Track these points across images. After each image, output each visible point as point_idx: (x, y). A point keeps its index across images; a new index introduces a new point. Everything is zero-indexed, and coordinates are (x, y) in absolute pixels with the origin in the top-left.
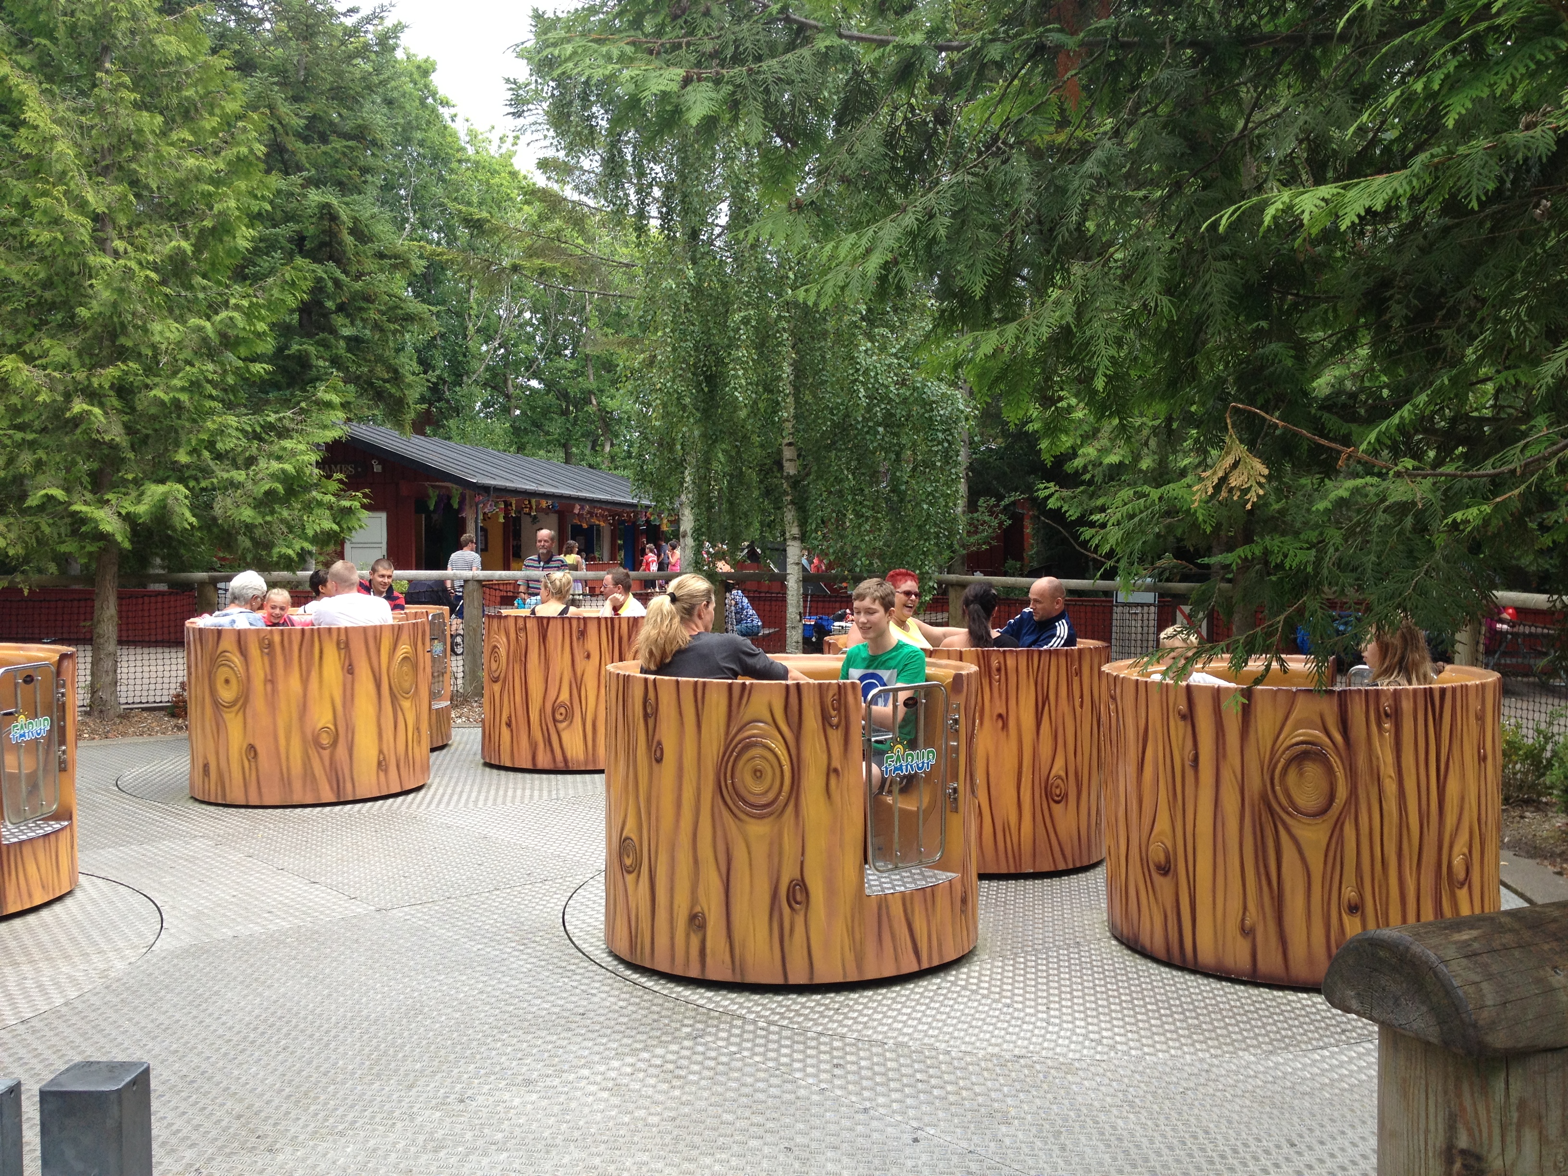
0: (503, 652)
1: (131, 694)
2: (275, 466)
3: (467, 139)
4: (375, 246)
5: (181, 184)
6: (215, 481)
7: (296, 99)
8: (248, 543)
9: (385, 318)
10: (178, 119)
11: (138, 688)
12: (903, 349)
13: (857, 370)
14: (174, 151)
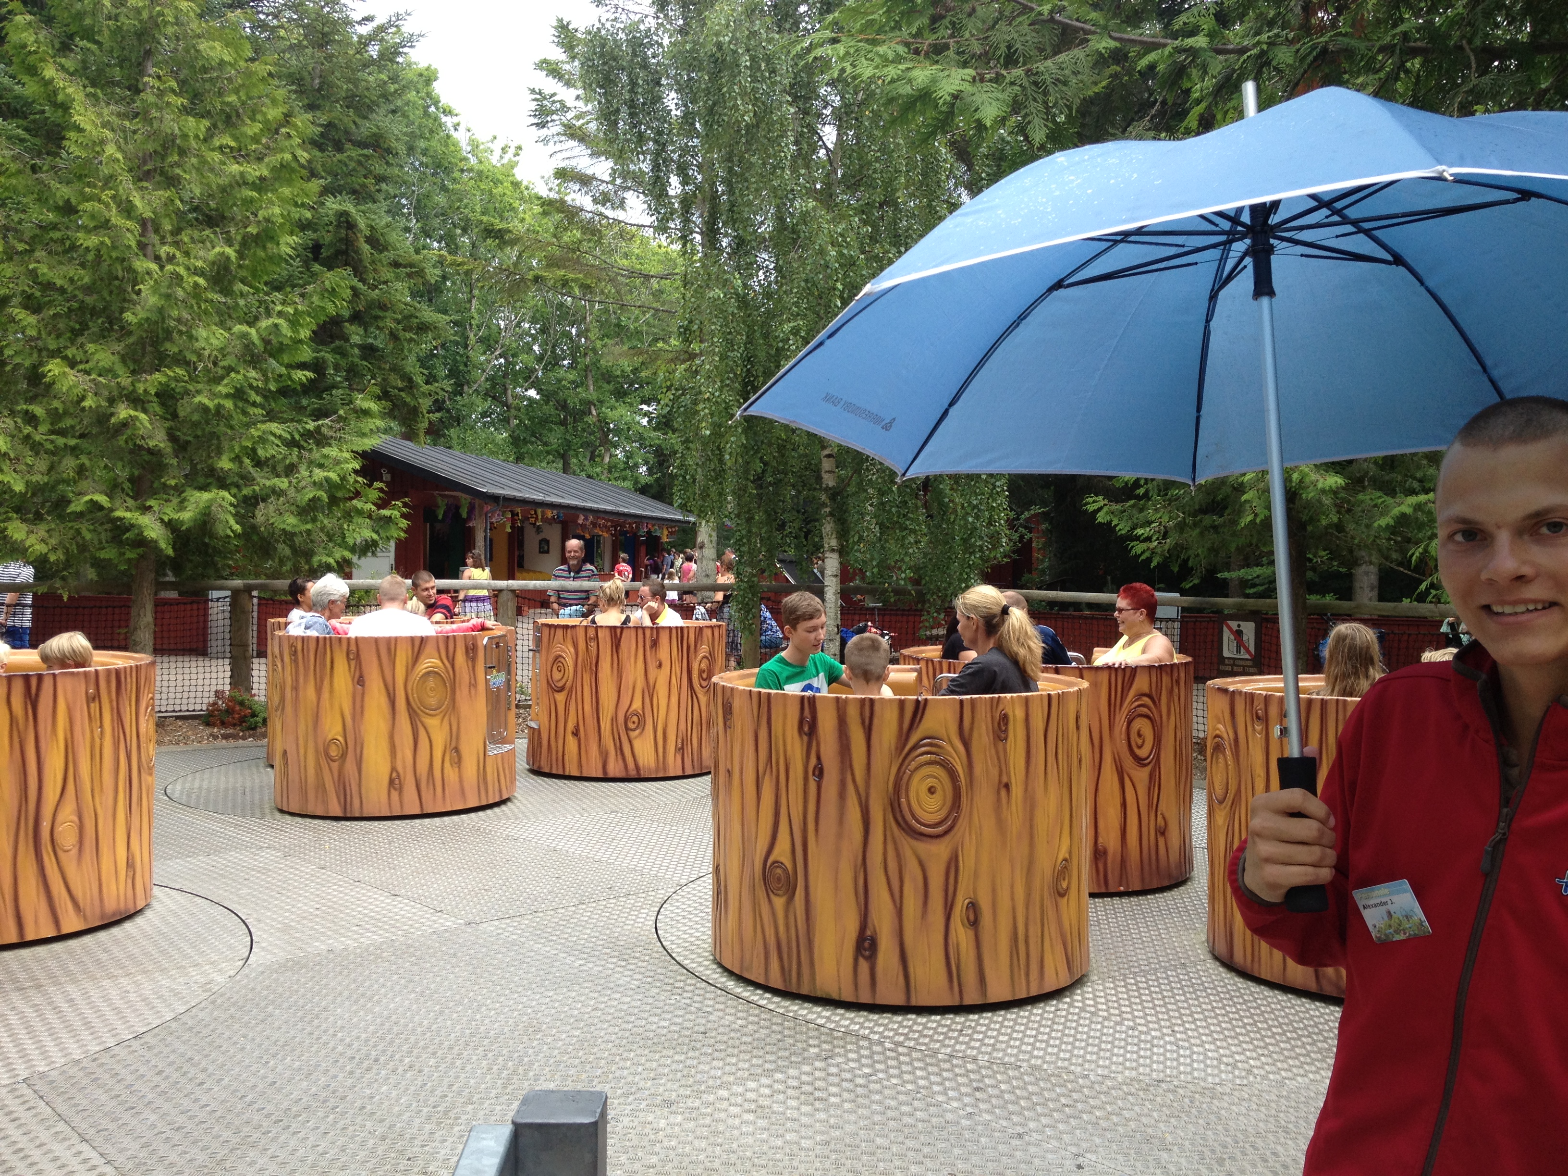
0: (570, 661)
1: (164, 702)
2: (319, 474)
3: (469, 148)
4: (391, 255)
5: (223, 189)
6: (257, 488)
8: (288, 552)
9: (400, 327)
10: (219, 124)
11: (172, 696)
14: (217, 156)
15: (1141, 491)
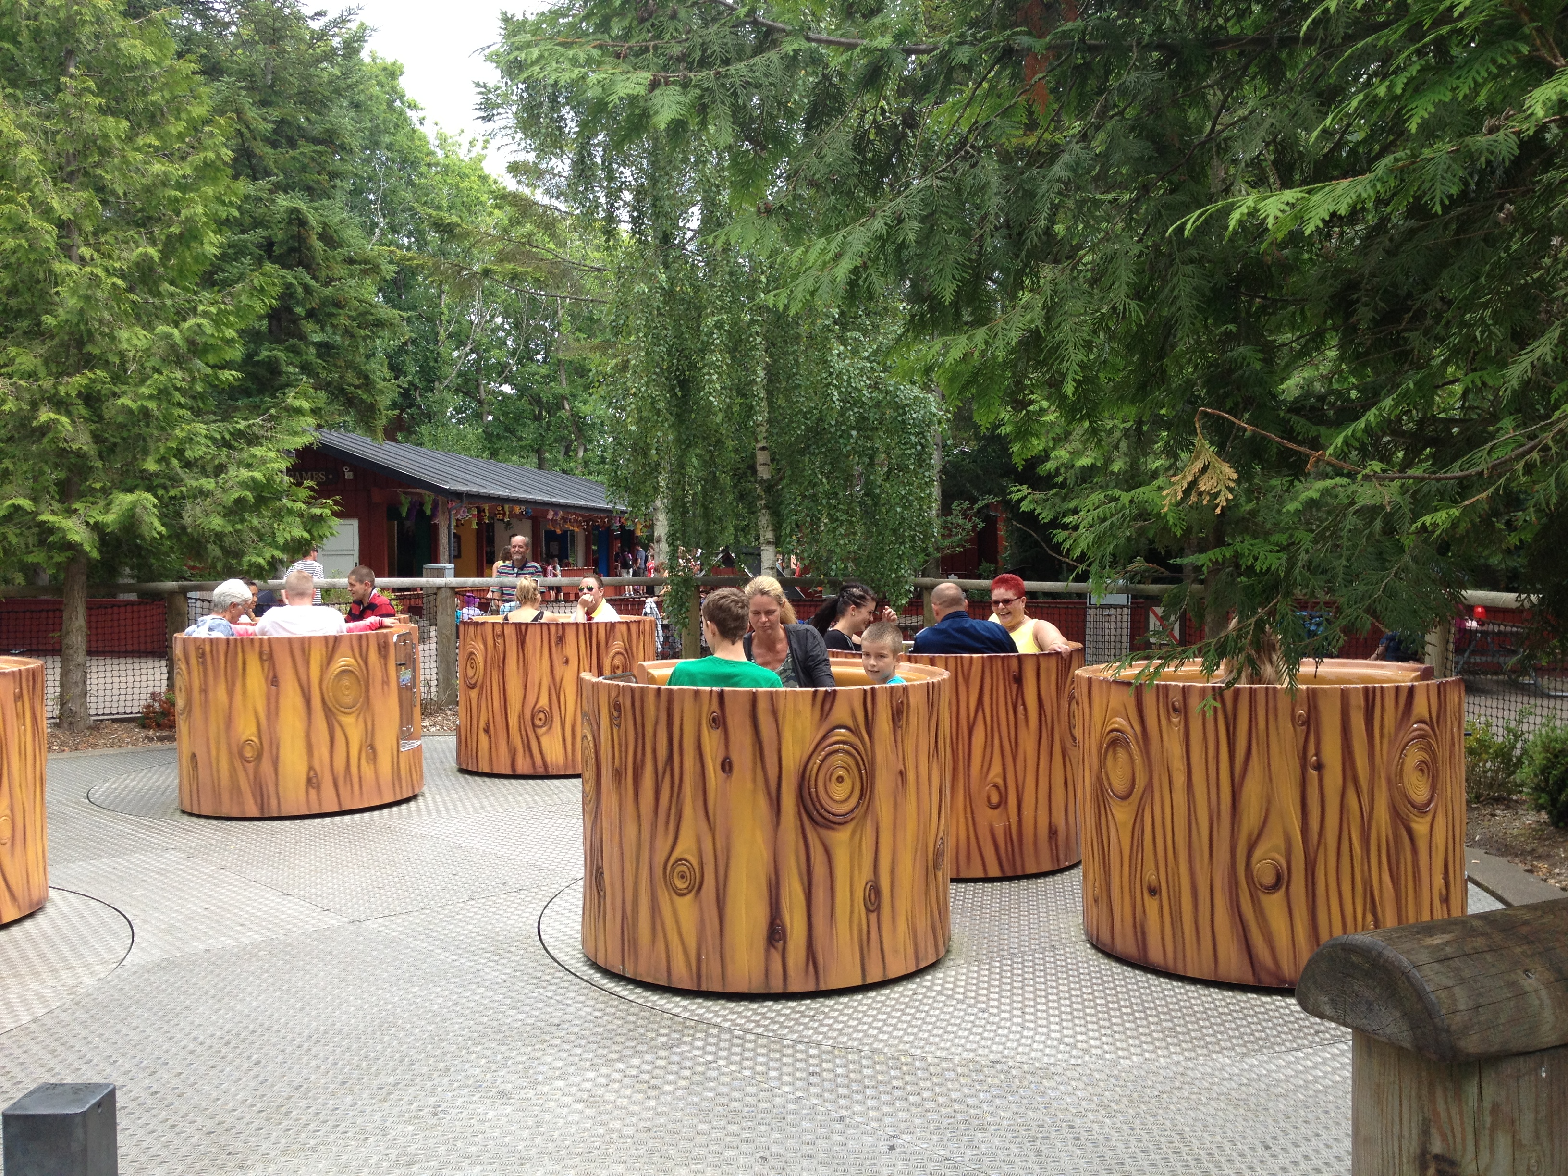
0: (480, 658)
1: (101, 705)
2: (245, 473)
3: (437, 143)
4: (345, 251)
5: (148, 189)
6: (184, 489)
7: (264, 103)
8: (218, 552)
9: (355, 324)
10: (144, 123)
11: (108, 699)
12: (876, 352)
13: (831, 374)
14: (140, 157)
15: (1060, 479)
